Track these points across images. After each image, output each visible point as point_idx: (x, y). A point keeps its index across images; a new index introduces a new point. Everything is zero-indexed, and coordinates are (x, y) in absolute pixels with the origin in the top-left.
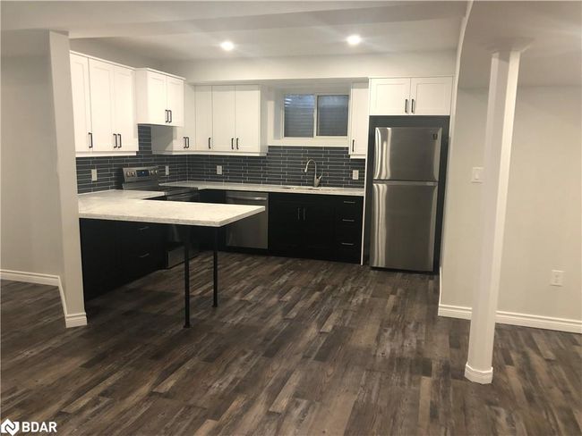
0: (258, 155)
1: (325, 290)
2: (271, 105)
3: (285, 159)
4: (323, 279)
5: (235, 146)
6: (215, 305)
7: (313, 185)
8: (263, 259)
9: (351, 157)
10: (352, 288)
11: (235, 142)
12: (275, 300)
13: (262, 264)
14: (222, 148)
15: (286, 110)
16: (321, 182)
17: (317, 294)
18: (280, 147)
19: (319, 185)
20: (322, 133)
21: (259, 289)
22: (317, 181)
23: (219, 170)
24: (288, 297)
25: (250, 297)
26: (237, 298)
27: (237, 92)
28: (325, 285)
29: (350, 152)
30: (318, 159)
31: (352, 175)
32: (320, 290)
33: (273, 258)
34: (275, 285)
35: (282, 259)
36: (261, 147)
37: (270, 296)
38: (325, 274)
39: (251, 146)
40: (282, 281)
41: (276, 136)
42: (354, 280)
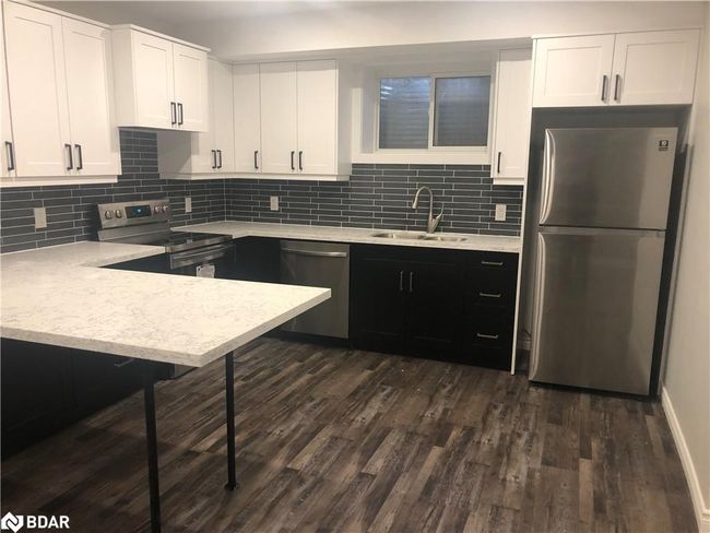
0: (335, 179)
1: (449, 443)
2: (357, 95)
3: (380, 185)
4: (445, 411)
5: (296, 165)
6: (232, 485)
7: (426, 230)
8: (339, 355)
9: (495, 183)
10: (502, 437)
11: (297, 158)
12: (351, 469)
13: (337, 368)
14: (276, 167)
15: (383, 105)
16: (440, 223)
17: (436, 451)
18: (371, 165)
19: (437, 230)
20: (443, 140)
21: (323, 437)
22: (433, 223)
23: (274, 203)
24: (377, 464)
25: (304, 460)
26: (278, 463)
27: (300, 73)
28: (449, 427)
29: (494, 174)
30: (437, 186)
31: (494, 213)
32: (441, 442)
33: (357, 353)
34: (356, 425)
35: (372, 356)
36: (340, 166)
37: (343, 459)
38: (447, 397)
39: (323, 166)
40: (369, 413)
41: (366, 147)
42: (504, 413)
